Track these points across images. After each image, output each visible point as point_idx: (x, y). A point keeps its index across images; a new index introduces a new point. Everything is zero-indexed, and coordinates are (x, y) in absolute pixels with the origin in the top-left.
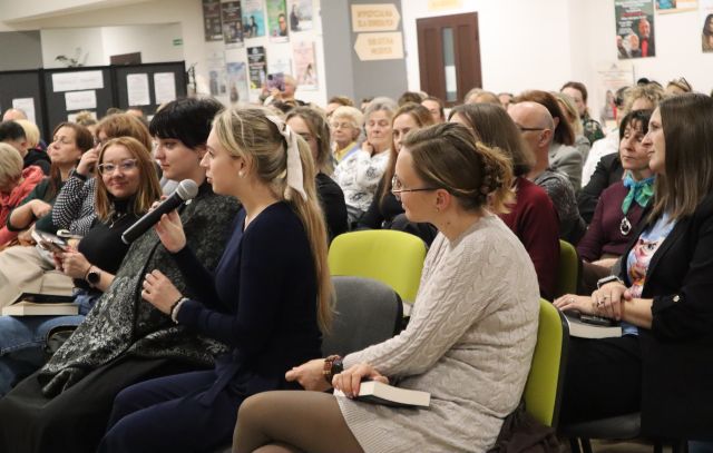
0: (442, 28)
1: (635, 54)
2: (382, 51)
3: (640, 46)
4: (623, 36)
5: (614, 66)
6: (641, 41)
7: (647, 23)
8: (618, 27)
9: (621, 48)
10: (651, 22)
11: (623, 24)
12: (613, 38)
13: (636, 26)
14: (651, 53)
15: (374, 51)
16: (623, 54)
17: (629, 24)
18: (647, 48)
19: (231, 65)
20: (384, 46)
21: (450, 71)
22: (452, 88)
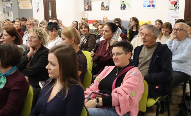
0: (49, 2)
1: (88, 10)
3: (89, 8)
4: (85, 6)
5: (83, 12)
6: (89, 7)
7: (90, 3)
8: (84, 4)
9: (85, 8)
10: (91, 3)
11: (85, 3)
13: (88, 4)
14: (91, 10)
15: (24, 7)
16: (85, 10)
17: (86, 3)
18: (90, 9)
19: (7, 7)
20: (27, 5)
21: (50, 12)
22: (50, 15)
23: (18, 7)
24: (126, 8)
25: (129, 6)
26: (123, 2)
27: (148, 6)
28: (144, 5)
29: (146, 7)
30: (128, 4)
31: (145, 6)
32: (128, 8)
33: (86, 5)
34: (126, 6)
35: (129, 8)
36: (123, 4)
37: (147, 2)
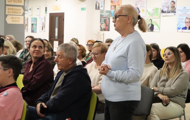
0: (56, 17)
2: (16, 21)
3: (106, 27)
4: (102, 24)
5: (99, 33)
6: (106, 25)
7: (108, 20)
8: (101, 21)
9: (101, 27)
11: (102, 20)
12: (99, 24)
13: (105, 21)
15: (13, 21)
17: (103, 20)
20: (17, 20)
21: (57, 30)
22: (56, 35)
23: (5, 21)
24: (154, 30)
25: (158, 26)
26: (151, 21)
27: (183, 29)
28: (178, 26)
29: (181, 30)
30: (157, 25)
31: (179, 29)
32: (157, 29)
33: (103, 22)
34: (155, 27)
35: (159, 30)
36: (150, 23)
37: (182, 22)
